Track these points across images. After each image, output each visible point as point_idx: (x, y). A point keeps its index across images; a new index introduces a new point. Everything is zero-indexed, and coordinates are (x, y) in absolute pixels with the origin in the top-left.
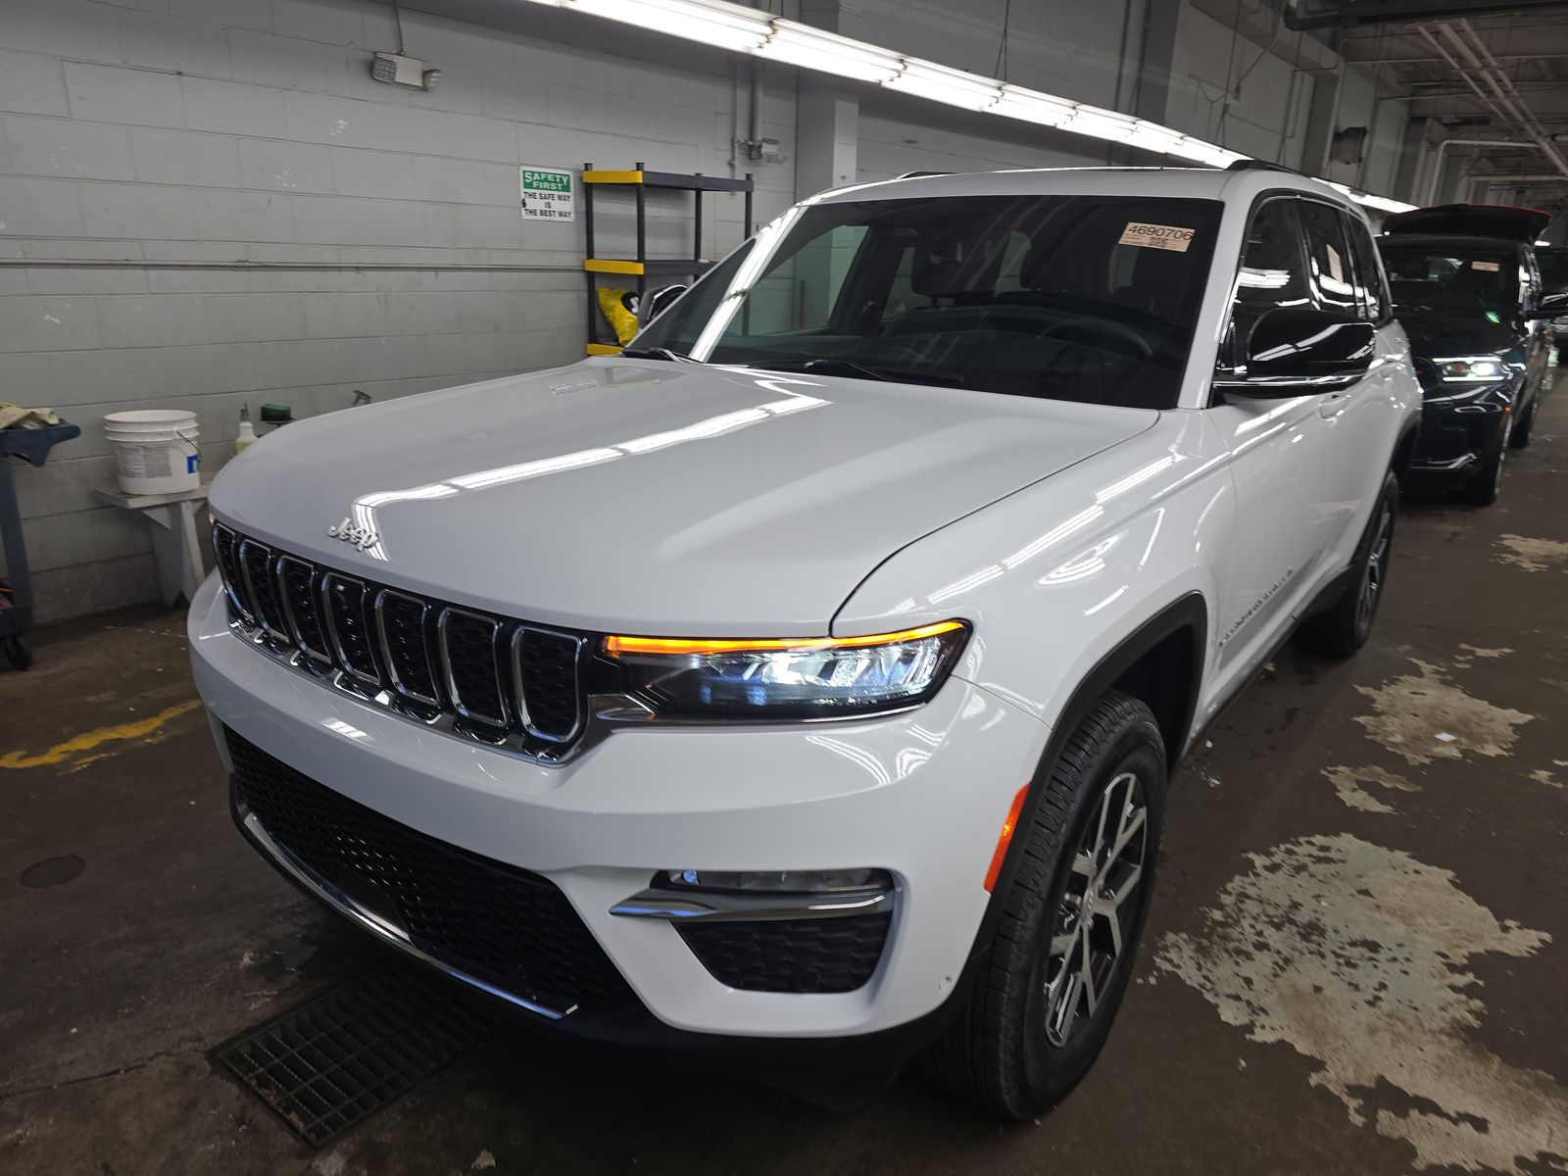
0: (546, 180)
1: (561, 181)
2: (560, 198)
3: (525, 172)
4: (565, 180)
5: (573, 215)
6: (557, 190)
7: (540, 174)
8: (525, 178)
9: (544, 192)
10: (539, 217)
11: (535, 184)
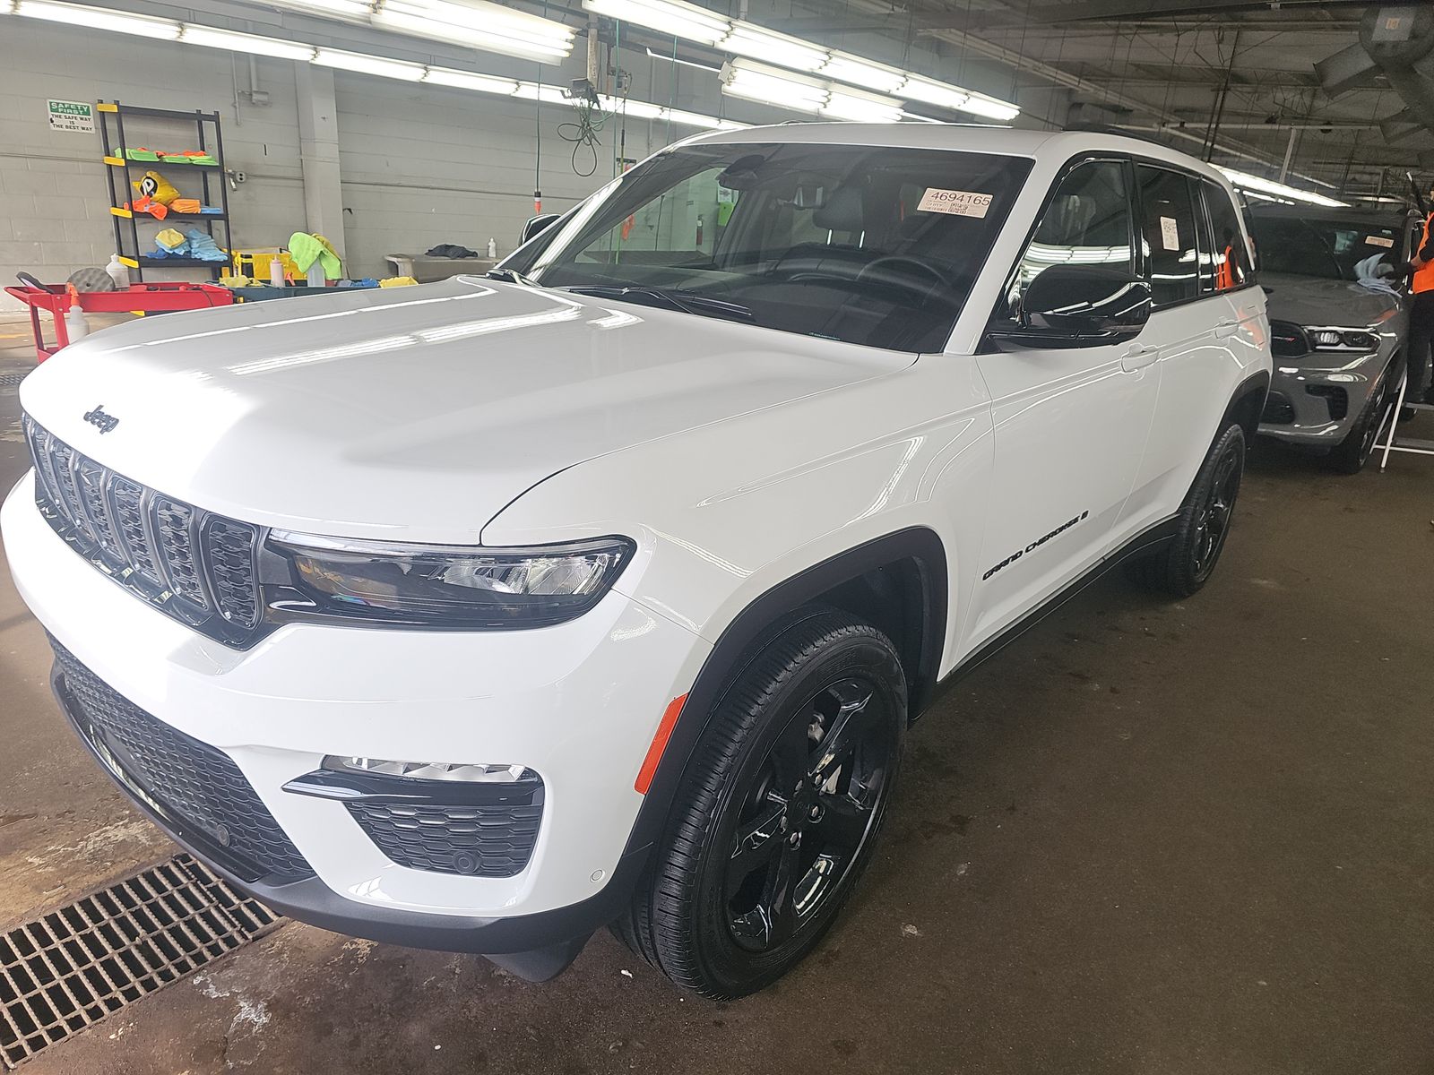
0: (70, 108)
1: (82, 109)
2: (82, 119)
3: (51, 103)
4: (85, 109)
5: (93, 129)
6: (79, 114)
7: (63, 104)
8: (51, 106)
9: (67, 115)
10: (65, 129)
11: (60, 110)
